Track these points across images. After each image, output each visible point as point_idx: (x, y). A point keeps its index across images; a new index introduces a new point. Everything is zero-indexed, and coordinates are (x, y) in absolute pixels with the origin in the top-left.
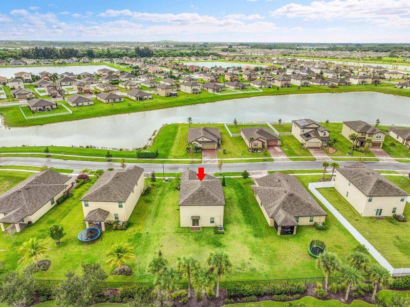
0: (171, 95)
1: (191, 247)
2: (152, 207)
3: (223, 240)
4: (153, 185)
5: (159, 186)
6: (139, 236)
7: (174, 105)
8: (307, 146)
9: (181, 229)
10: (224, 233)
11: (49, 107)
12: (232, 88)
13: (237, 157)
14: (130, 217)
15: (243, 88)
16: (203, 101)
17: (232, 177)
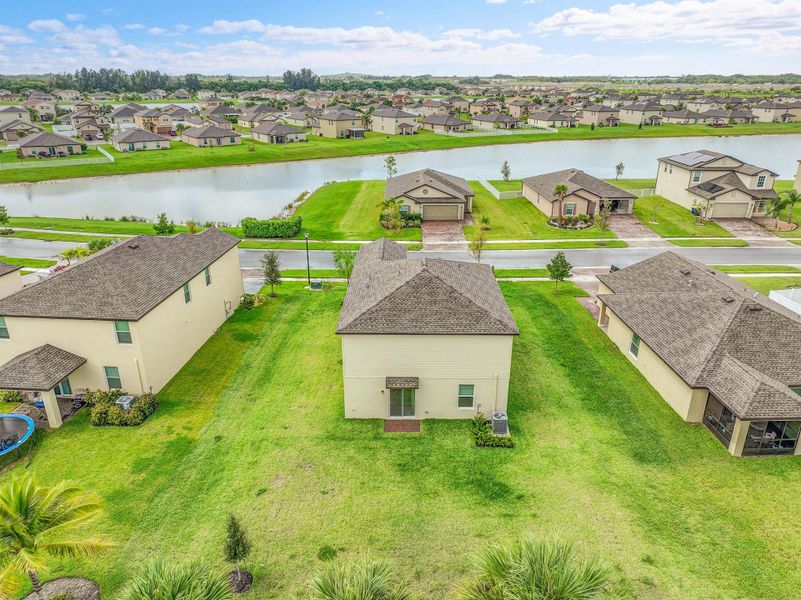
0: (350, 135)
1: (383, 498)
2: (256, 356)
3: (512, 471)
4: (273, 296)
5: (289, 299)
6: (182, 448)
7: (355, 152)
8: (709, 215)
9: (349, 426)
10: (512, 446)
11: (65, 150)
12: (489, 126)
13: (522, 237)
14: (170, 384)
15: (512, 127)
16: (424, 146)
17: (514, 280)
